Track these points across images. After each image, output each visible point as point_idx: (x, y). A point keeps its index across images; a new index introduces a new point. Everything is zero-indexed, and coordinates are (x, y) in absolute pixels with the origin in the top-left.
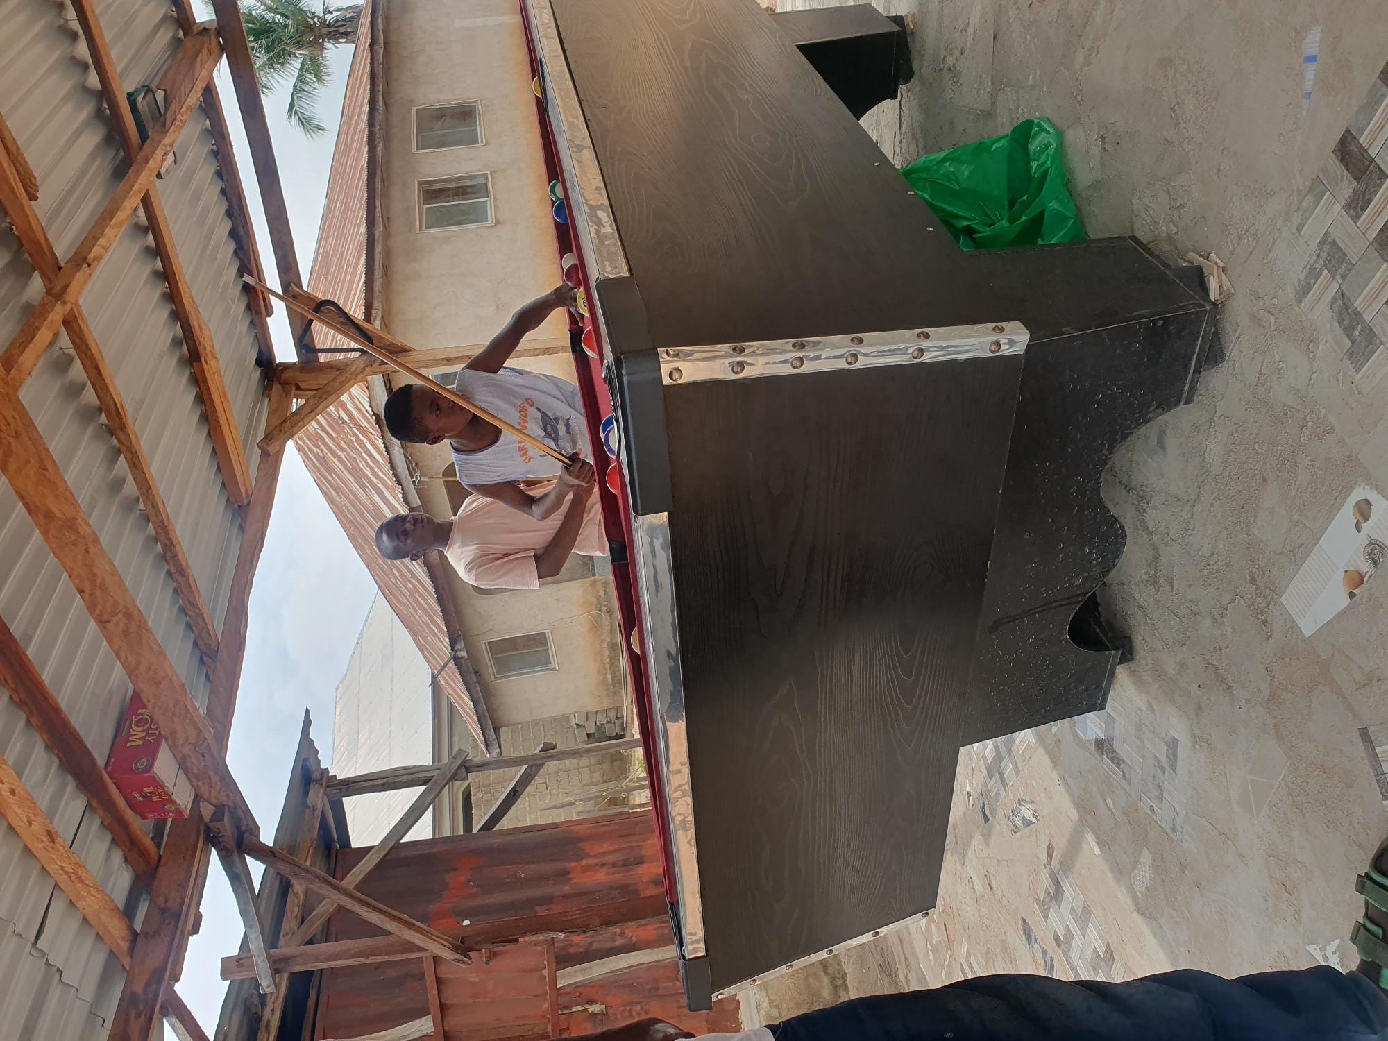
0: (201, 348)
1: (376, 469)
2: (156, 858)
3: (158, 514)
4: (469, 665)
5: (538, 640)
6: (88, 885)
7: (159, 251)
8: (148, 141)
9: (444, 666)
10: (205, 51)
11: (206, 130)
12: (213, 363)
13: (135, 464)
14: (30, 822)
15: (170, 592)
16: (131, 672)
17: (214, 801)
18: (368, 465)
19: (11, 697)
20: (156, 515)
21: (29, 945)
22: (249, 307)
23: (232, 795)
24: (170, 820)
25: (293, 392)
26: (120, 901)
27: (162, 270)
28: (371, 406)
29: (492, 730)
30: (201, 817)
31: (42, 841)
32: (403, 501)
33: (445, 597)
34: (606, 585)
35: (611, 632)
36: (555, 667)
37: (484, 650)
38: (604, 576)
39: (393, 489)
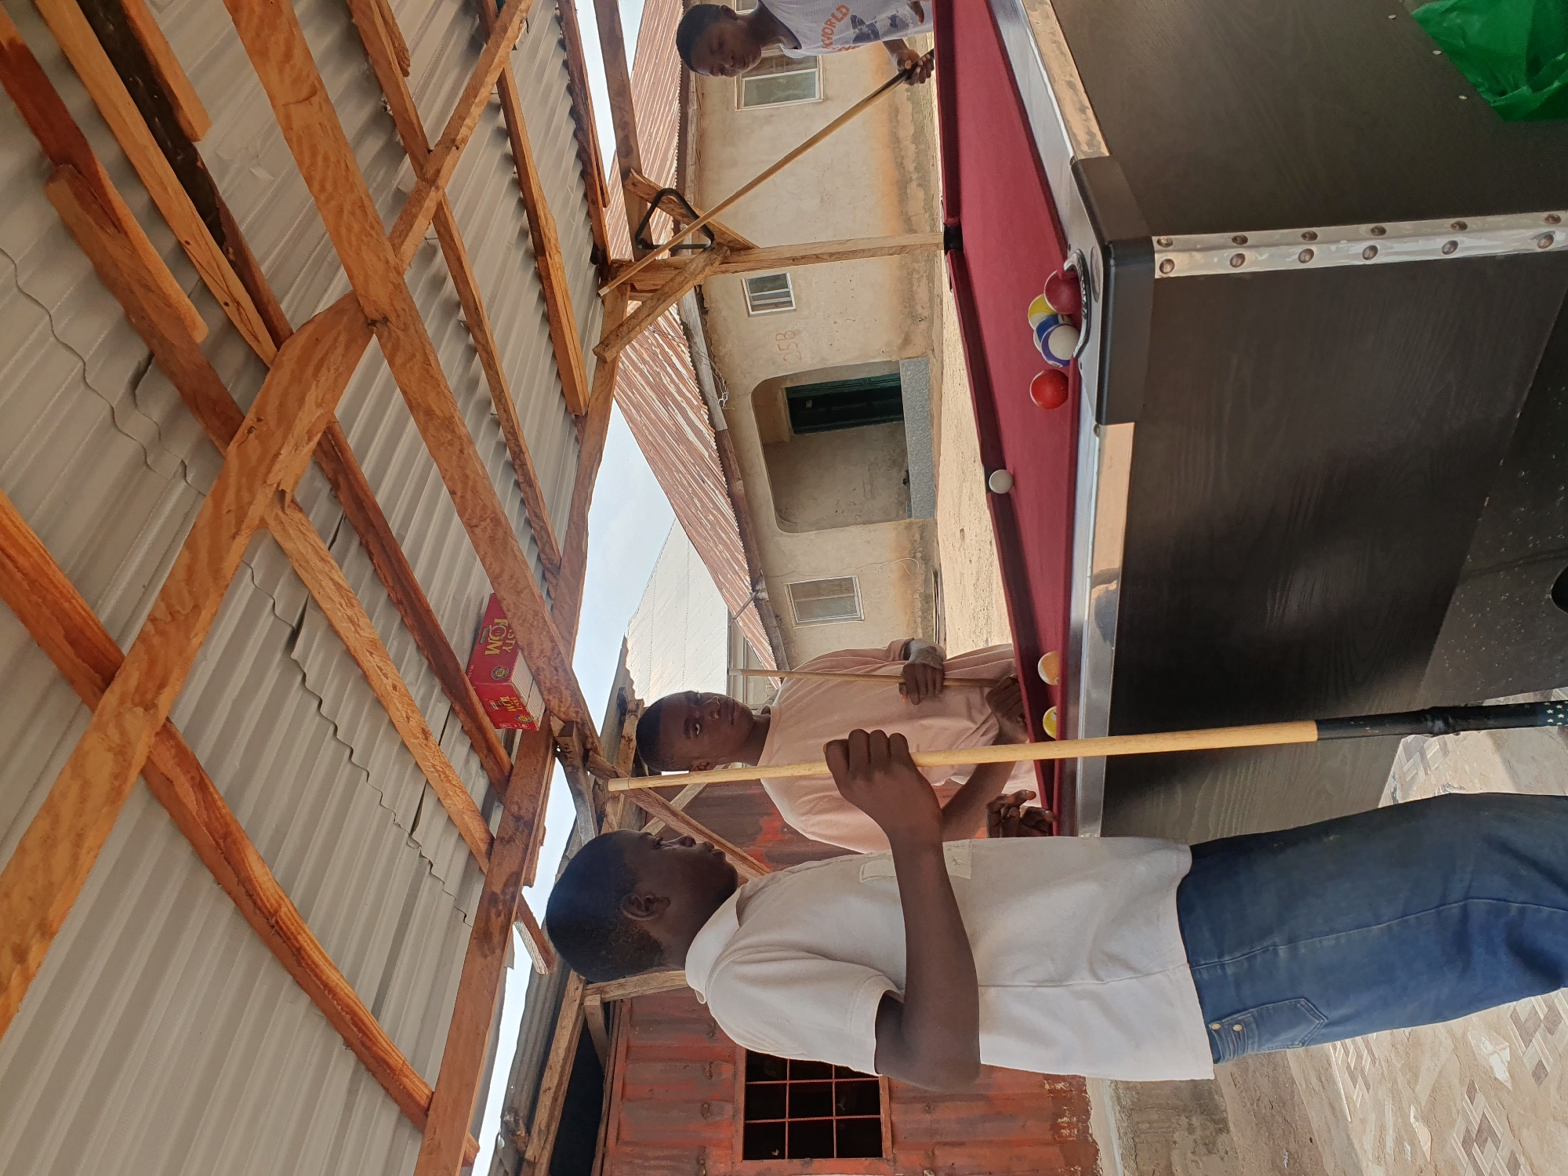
0: (545, 241)
1: (681, 386)
2: (508, 767)
3: (509, 419)
4: (770, 608)
5: (844, 586)
6: (454, 785)
7: (509, 132)
9: (744, 607)
12: (556, 258)
13: (490, 365)
14: (408, 718)
15: (517, 504)
16: (495, 580)
17: (563, 716)
18: (672, 381)
19: (389, 595)
20: (507, 420)
21: (407, 835)
22: (586, 195)
23: (581, 712)
24: (519, 732)
25: (628, 293)
26: (479, 805)
27: (512, 153)
28: (679, 314)
30: (550, 730)
31: (418, 738)
32: (709, 423)
33: (748, 532)
34: (923, 528)
35: (925, 582)
36: (860, 617)
37: (787, 593)
38: (921, 518)
39: (699, 408)
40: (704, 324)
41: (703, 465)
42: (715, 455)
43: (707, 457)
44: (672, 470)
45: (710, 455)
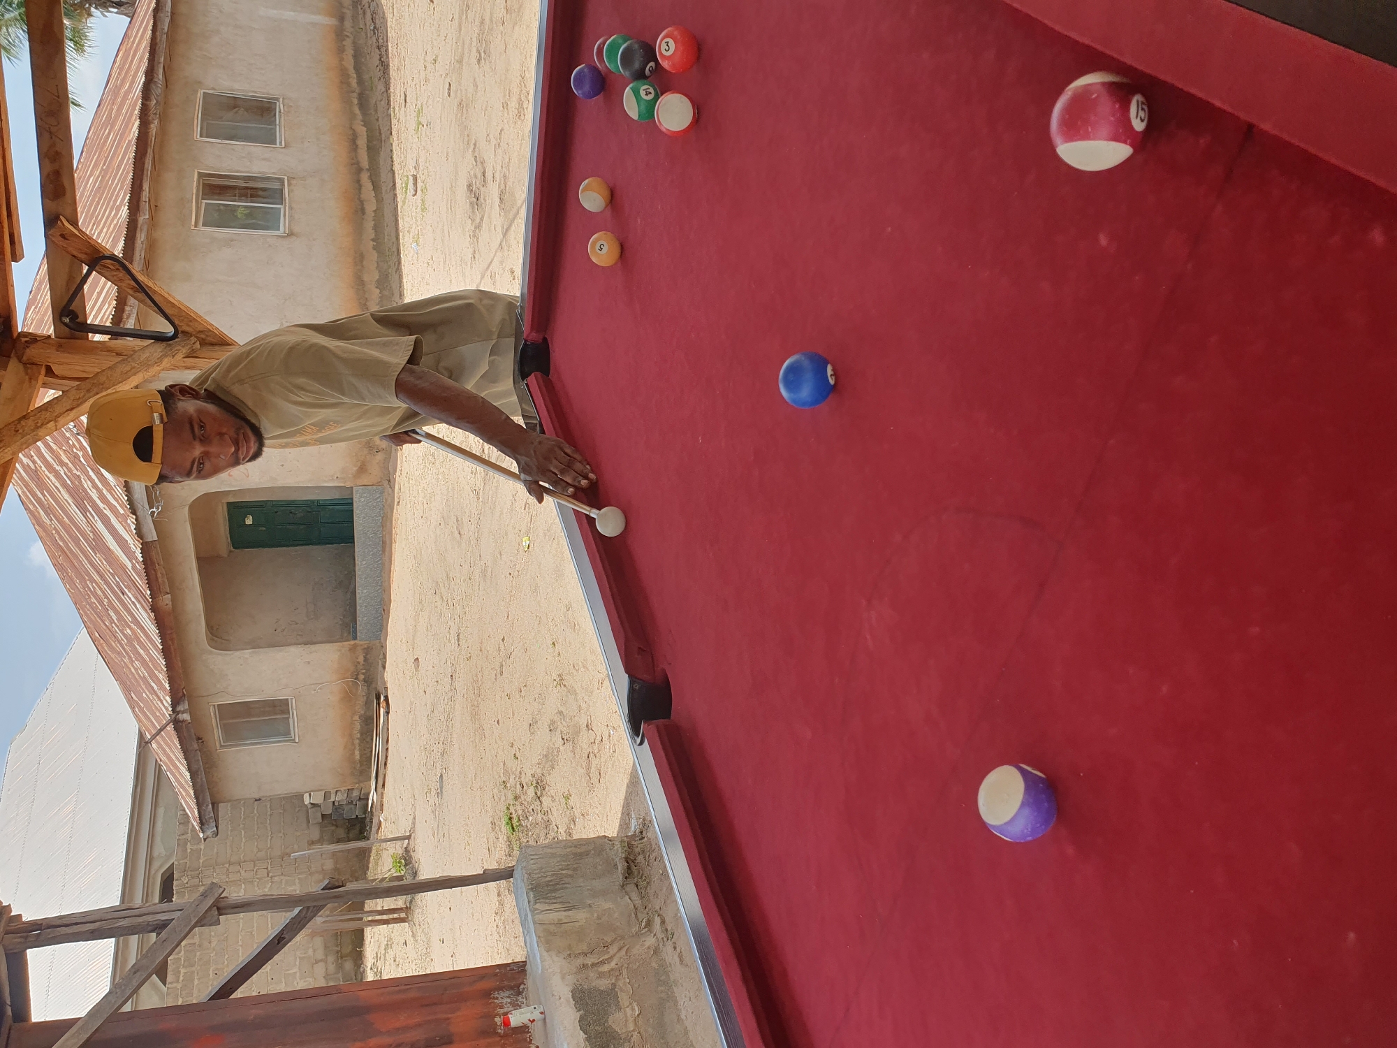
1: (105, 491)
4: (192, 731)
5: (279, 707)
9: (161, 730)
18: (95, 486)
25: (42, 378)
29: (210, 806)
32: (136, 533)
33: (173, 649)
34: (367, 651)
35: (366, 703)
36: (294, 740)
37: (212, 714)
38: (366, 640)
39: (125, 518)
41: (125, 578)
42: (140, 567)
43: (130, 568)
44: (84, 578)
45: (134, 567)
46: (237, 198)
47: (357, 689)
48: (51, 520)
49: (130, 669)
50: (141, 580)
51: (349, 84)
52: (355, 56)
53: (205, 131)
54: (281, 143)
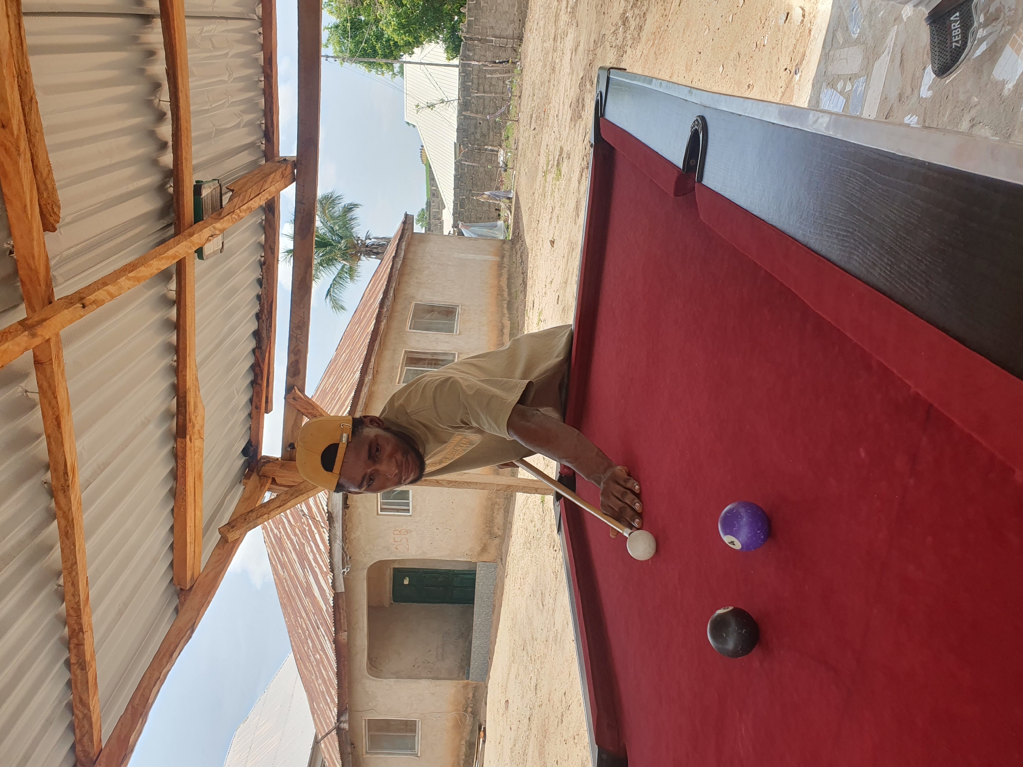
0: (189, 425)
1: (317, 555)
3: (76, 594)
4: (348, 736)
5: (409, 727)
7: (179, 326)
8: (201, 223)
9: (327, 734)
10: (279, 173)
11: (259, 243)
12: (197, 443)
13: (68, 534)
18: (312, 551)
20: (74, 595)
22: (251, 400)
25: (268, 485)
27: (175, 343)
28: (327, 506)
32: (332, 586)
33: (343, 673)
34: (476, 689)
35: (471, 731)
36: (417, 754)
37: (363, 726)
38: (475, 681)
39: (326, 574)
40: (344, 515)
41: (320, 616)
42: (331, 610)
43: (325, 610)
44: (297, 615)
45: (327, 610)
46: (426, 366)
47: (466, 719)
48: (284, 572)
49: (315, 685)
50: (330, 620)
51: (502, 295)
52: (508, 279)
53: (412, 326)
54: (456, 332)
